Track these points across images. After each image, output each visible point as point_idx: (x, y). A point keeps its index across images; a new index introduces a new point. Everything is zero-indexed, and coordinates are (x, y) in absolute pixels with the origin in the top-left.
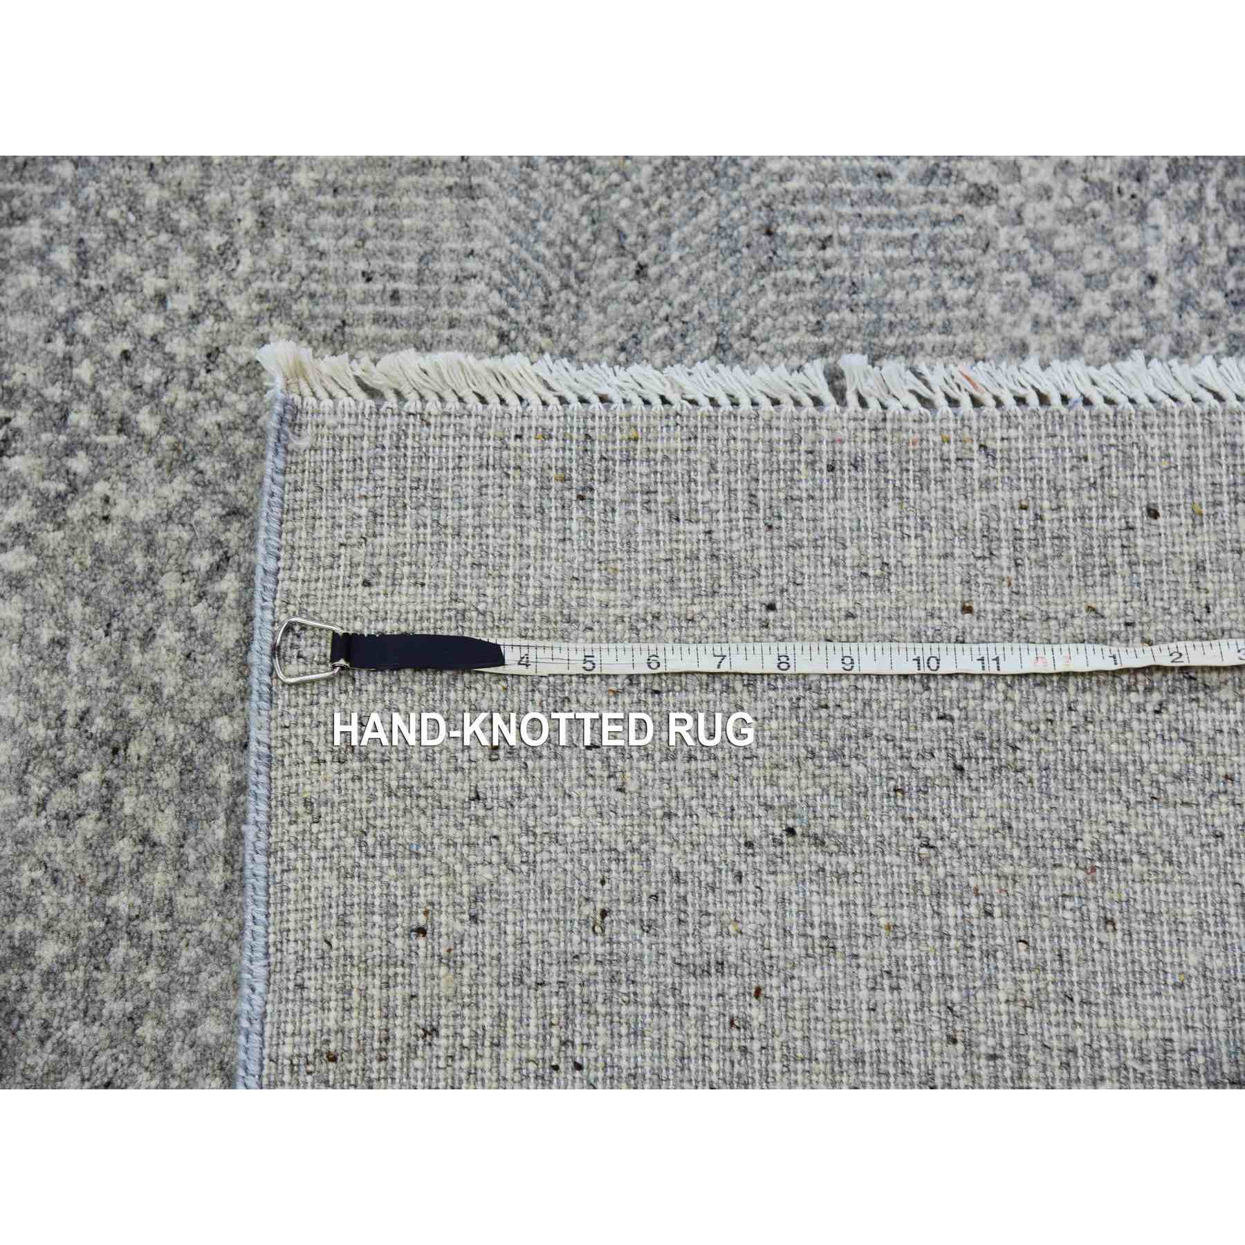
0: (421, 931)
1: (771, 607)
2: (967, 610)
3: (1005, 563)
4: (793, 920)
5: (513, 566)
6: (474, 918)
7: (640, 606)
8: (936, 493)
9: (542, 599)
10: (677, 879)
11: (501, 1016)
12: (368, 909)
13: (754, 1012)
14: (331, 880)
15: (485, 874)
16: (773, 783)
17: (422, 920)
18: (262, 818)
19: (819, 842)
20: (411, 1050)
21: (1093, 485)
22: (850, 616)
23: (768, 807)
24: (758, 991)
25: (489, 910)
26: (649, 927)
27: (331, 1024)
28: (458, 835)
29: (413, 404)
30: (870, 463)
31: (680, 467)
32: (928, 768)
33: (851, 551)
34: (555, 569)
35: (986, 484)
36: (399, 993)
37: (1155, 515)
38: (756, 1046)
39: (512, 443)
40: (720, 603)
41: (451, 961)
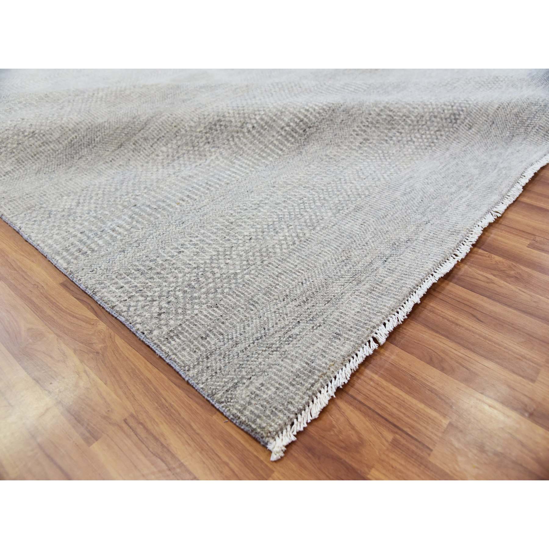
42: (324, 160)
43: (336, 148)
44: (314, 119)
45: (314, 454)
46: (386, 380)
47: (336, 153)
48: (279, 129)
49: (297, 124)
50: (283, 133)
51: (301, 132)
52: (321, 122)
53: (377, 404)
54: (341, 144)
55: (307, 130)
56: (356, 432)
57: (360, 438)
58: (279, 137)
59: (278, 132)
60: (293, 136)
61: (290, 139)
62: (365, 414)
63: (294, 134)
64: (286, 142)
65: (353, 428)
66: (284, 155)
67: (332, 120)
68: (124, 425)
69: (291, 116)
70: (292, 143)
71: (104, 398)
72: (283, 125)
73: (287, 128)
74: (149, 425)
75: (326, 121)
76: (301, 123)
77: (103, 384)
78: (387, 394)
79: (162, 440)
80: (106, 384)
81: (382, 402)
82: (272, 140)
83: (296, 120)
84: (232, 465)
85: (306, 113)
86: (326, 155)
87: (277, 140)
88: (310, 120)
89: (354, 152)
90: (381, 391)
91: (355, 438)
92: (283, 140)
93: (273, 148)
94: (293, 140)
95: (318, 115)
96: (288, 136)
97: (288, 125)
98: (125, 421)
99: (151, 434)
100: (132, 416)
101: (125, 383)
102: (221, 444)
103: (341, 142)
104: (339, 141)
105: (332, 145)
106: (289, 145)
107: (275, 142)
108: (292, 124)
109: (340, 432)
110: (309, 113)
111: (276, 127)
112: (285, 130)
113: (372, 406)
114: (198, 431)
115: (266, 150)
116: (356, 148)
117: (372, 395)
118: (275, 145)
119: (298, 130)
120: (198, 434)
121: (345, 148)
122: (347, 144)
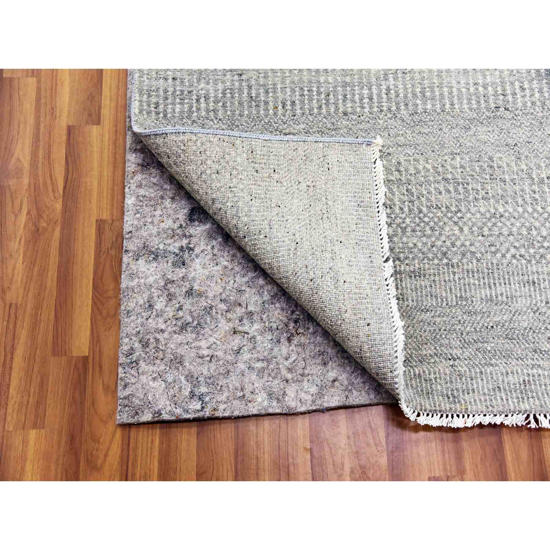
0: (274, 171)
1: (341, 242)
2: (345, 282)
3: (355, 291)
4: (280, 243)
5: (344, 191)
6: (277, 181)
7: (338, 215)
8: (368, 277)
9: (338, 196)
10: (287, 220)
11: (259, 185)
12: (278, 161)
13: (262, 236)
14: (283, 153)
15: (285, 184)
16: (307, 240)
17: (276, 171)
18: (294, 140)
19: (296, 249)
20: (254, 168)
21: (374, 311)
22: (341, 258)
23: (301, 239)
24: (266, 236)
25: (279, 185)
26: (277, 214)
27: (258, 152)
28: (292, 179)
29: (374, 170)
30: (372, 265)
31: (366, 226)
32: (311, 273)
33: (354, 259)
34: (344, 199)
35: (371, 288)
36: (263, 166)
37: (368, 325)
38: (256, 237)
39: (368, 191)
40: (341, 232)
41: (269, 177)
42: (480, 163)
43: (513, 158)
44: (520, 104)
45: (71, 444)
46: (159, 452)
47: (505, 165)
48: (471, 82)
49: (496, 95)
50: (472, 89)
51: (493, 106)
52: (527, 114)
53: (135, 460)
54: (523, 158)
55: (502, 109)
56: (105, 460)
57: (102, 465)
58: (464, 90)
59: (468, 84)
60: (478, 102)
61: (474, 102)
62: (121, 457)
63: (482, 102)
64: (465, 101)
65: (106, 456)
66: (448, 113)
67: (541, 123)
68: (8, 307)
69: (498, 80)
70: (471, 109)
71: (13, 275)
72: (480, 81)
73: (481, 89)
74: (19, 322)
75: (533, 119)
76: (501, 97)
77: (21, 262)
78: (148, 461)
79: (16, 341)
80: (23, 263)
81: (139, 462)
82: (455, 85)
83: (499, 89)
84: (31, 399)
85: (517, 91)
86: (491, 158)
87: (459, 90)
88: (514, 103)
89: (528, 182)
90: (147, 455)
91: (99, 462)
92: (465, 97)
93: (446, 94)
94: (475, 106)
95: (529, 104)
96: (473, 97)
97: (485, 87)
98: (11, 304)
99: (14, 331)
100: (16, 305)
101: (32, 275)
102: (39, 380)
103: (527, 157)
104: (526, 153)
105: (512, 151)
106: (466, 106)
107: (454, 90)
108: (490, 89)
109: (97, 450)
110: (523, 94)
111: (470, 77)
112: (477, 89)
113: (131, 457)
114: (36, 357)
115: (436, 89)
116: (536, 179)
117: (140, 451)
118: (451, 93)
119: (491, 101)
120: (35, 359)
121: (524, 167)
122: (532, 165)
